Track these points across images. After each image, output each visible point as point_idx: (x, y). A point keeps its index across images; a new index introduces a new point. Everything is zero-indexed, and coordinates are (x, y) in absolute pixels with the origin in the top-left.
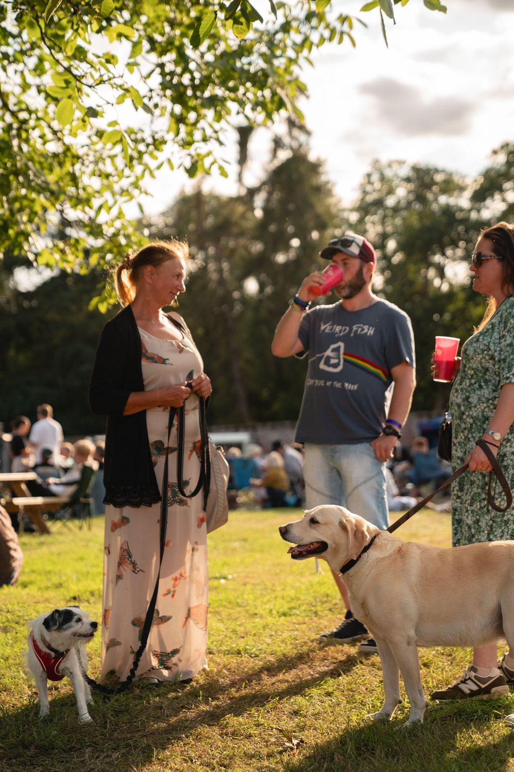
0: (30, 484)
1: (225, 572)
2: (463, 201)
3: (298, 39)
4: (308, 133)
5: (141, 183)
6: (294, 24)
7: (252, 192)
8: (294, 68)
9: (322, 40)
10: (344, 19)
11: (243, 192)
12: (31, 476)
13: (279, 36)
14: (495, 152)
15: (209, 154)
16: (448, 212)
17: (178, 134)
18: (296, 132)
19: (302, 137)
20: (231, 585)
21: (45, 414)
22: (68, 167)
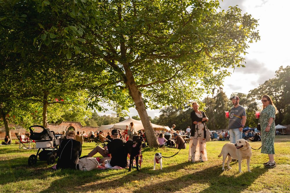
0: (186, 136)
1: (215, 148)
2: (246, 98)
3: (223, 75)
4: (223, 89)
5: (201, 95)
6: (222, 74)
7: (215, 97)
8: (222, 79)
9: (226, 75)
10: (229, 73)
11: (213, 97)
12: (186, 135)
13: (220, 75)
14: (249, 92)
15: (210, 91)
16: (244, 99)
17: (206, 88)
18: (221, 89)
19: (222, 90)
20: (216, 150)
21: (189, 127)
22: (191, 93)
